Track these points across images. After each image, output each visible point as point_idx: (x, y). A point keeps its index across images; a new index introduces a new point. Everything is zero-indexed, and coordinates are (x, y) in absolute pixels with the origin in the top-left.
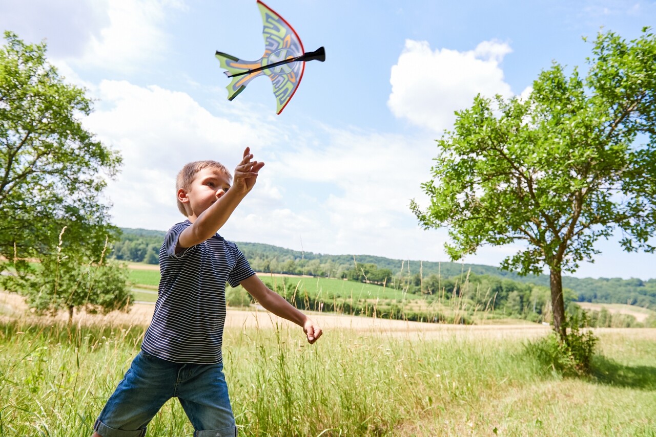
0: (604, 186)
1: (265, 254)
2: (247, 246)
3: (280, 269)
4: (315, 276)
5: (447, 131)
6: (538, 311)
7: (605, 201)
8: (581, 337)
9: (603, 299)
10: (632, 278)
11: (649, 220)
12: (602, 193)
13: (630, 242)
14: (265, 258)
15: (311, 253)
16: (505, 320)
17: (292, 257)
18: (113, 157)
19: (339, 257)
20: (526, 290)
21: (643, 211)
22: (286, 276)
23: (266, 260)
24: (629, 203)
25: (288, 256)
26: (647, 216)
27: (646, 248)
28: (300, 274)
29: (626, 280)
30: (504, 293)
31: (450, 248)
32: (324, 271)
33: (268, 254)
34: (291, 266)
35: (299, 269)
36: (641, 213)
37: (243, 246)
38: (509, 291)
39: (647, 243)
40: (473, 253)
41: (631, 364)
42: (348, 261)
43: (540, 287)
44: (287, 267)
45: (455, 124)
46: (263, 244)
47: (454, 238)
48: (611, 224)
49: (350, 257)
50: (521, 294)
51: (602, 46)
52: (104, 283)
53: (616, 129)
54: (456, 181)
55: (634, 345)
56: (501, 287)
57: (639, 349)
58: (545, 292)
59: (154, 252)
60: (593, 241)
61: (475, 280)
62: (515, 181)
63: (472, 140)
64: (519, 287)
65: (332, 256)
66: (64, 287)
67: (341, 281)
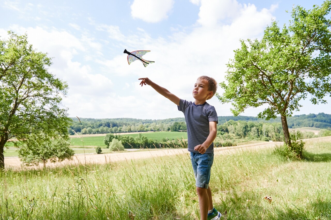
0: (301, 75)
1: (128, 123)
2: (118, 120)
3: (136, 130)
4: (154, 131)
5: (231, 59)
6: (266, 135)
7: (302, 81)
8: (297, 143)
9: (297, 126)
10: (310, 114)
11: (323, 88)
12: (300, 78)
13: (315, 100)
14: (128, 125)
15: (151, 120)
16: (251, 142)
17: (141, 123)
18: (63, 85)
19: (165, 121)
20: (259, 126)
21: (320, 85)
22: (140, 133)
23: (128, 126)
24: (313, 82)
25: (139, 123)
26: (322, 87)
27: (322, 101)
28: (147, 131)
29: (308, 115)
30: (249, 129)
31: (233, 111)
32: (158, 128)
33: (129, 123)
34: (141, 128)
35: (146, 128)
36: (318, 86)
37: (116, 120)
38: (251, 127)
39: (323, 99)
40: (243, 112)
41: (319, 153)
42: (170, 122)
43: (266, 124)
44: (140, 128)
45: (235, 56)
46: (126, 118)
47: (235, 106)
48: (306, 92)
49: (171, 120)
50: (257, 128)
51: (295, 14)
52: (60, 147)
53: (305, 50)
54: (237, 81)
55: (318, 145)
56: (247, 126)
57: (320, 146)
58: (269, 125)
59: (71, 129)
60: (298, 100)
61: (234, 124)
62: (260, 77)
63: (243, 63)
64: (256, 125)
65: (161, 120)
66: (41, 151)
67: (168, 132)
